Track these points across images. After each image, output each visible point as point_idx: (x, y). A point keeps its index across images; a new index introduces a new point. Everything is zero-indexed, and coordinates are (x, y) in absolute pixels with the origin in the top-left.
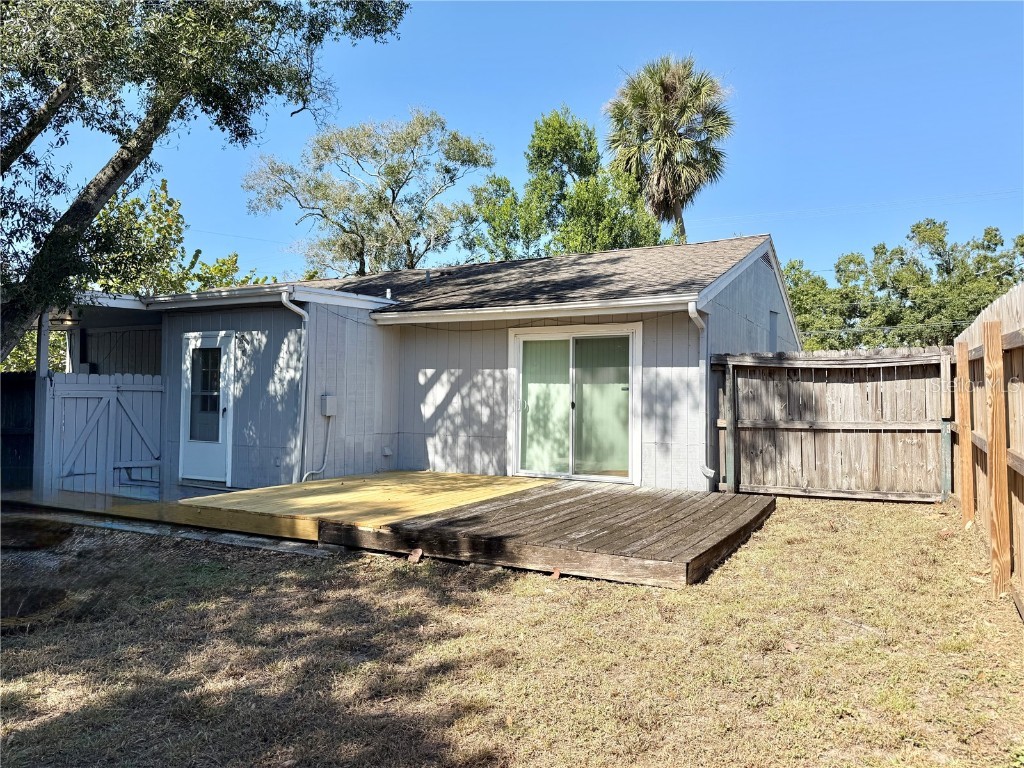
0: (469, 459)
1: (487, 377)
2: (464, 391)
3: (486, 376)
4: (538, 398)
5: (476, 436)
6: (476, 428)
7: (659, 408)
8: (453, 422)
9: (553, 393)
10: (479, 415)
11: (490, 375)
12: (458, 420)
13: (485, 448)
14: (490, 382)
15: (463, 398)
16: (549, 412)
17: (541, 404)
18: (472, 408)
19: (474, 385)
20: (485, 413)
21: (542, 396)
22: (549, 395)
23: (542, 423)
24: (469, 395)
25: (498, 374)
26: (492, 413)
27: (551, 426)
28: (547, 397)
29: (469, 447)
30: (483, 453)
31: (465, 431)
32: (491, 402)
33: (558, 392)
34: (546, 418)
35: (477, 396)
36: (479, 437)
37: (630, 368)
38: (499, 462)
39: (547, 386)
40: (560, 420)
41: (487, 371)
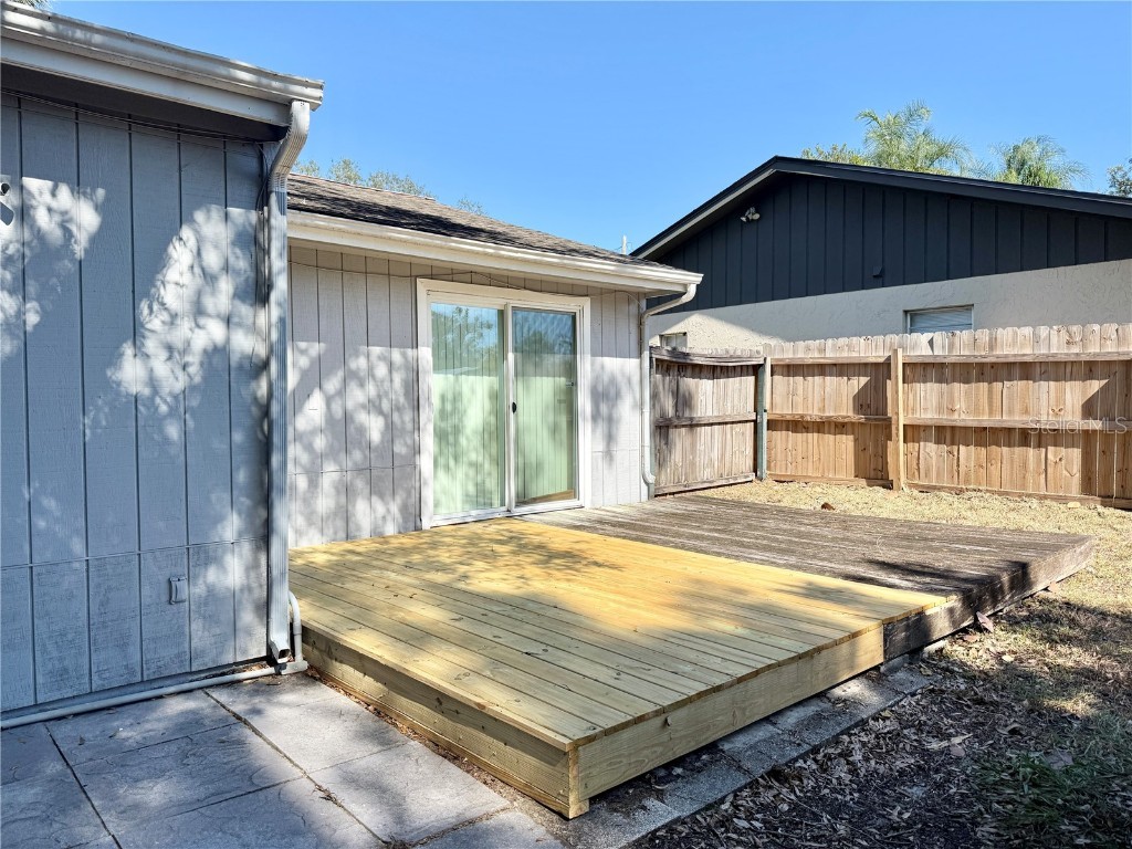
0: (345, 514)
1: (375, 360)
2: (332, 385)
3: (373, 358)
4: (443, 398)
5: (359, 470)
6: (357, 455)
7: (604, 409)
8: (309, 448)
9: (466, 390)
10: (362, 430)
11: (381, 358)
12: (320, 443)
13: (375, 490)
14: (381, 370)
15: (329, 400)
16: (461, 420)
17: (449, 407)
18: (347, 418)
19: (351, 376)
20: (374, 427)
21: (450, 396)
22: (460, 394)
23: (451, 439)
24: (342, 392)
25: (396, 355)
26: (390, 428)
27: (463, 441)
28: (457, 398)
29: (347, 491)
30: (374, 498)
31: (336, 461)
32: (386, 406)
33: (473, 391)
34: (457, 430)
35: (357, 396)
36: (364, 470)
37: (578, 356)
38: (404, 509)
39: (457, 380)
40: (475, 432)
41: (376, 350)
